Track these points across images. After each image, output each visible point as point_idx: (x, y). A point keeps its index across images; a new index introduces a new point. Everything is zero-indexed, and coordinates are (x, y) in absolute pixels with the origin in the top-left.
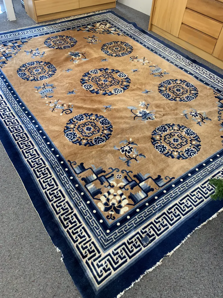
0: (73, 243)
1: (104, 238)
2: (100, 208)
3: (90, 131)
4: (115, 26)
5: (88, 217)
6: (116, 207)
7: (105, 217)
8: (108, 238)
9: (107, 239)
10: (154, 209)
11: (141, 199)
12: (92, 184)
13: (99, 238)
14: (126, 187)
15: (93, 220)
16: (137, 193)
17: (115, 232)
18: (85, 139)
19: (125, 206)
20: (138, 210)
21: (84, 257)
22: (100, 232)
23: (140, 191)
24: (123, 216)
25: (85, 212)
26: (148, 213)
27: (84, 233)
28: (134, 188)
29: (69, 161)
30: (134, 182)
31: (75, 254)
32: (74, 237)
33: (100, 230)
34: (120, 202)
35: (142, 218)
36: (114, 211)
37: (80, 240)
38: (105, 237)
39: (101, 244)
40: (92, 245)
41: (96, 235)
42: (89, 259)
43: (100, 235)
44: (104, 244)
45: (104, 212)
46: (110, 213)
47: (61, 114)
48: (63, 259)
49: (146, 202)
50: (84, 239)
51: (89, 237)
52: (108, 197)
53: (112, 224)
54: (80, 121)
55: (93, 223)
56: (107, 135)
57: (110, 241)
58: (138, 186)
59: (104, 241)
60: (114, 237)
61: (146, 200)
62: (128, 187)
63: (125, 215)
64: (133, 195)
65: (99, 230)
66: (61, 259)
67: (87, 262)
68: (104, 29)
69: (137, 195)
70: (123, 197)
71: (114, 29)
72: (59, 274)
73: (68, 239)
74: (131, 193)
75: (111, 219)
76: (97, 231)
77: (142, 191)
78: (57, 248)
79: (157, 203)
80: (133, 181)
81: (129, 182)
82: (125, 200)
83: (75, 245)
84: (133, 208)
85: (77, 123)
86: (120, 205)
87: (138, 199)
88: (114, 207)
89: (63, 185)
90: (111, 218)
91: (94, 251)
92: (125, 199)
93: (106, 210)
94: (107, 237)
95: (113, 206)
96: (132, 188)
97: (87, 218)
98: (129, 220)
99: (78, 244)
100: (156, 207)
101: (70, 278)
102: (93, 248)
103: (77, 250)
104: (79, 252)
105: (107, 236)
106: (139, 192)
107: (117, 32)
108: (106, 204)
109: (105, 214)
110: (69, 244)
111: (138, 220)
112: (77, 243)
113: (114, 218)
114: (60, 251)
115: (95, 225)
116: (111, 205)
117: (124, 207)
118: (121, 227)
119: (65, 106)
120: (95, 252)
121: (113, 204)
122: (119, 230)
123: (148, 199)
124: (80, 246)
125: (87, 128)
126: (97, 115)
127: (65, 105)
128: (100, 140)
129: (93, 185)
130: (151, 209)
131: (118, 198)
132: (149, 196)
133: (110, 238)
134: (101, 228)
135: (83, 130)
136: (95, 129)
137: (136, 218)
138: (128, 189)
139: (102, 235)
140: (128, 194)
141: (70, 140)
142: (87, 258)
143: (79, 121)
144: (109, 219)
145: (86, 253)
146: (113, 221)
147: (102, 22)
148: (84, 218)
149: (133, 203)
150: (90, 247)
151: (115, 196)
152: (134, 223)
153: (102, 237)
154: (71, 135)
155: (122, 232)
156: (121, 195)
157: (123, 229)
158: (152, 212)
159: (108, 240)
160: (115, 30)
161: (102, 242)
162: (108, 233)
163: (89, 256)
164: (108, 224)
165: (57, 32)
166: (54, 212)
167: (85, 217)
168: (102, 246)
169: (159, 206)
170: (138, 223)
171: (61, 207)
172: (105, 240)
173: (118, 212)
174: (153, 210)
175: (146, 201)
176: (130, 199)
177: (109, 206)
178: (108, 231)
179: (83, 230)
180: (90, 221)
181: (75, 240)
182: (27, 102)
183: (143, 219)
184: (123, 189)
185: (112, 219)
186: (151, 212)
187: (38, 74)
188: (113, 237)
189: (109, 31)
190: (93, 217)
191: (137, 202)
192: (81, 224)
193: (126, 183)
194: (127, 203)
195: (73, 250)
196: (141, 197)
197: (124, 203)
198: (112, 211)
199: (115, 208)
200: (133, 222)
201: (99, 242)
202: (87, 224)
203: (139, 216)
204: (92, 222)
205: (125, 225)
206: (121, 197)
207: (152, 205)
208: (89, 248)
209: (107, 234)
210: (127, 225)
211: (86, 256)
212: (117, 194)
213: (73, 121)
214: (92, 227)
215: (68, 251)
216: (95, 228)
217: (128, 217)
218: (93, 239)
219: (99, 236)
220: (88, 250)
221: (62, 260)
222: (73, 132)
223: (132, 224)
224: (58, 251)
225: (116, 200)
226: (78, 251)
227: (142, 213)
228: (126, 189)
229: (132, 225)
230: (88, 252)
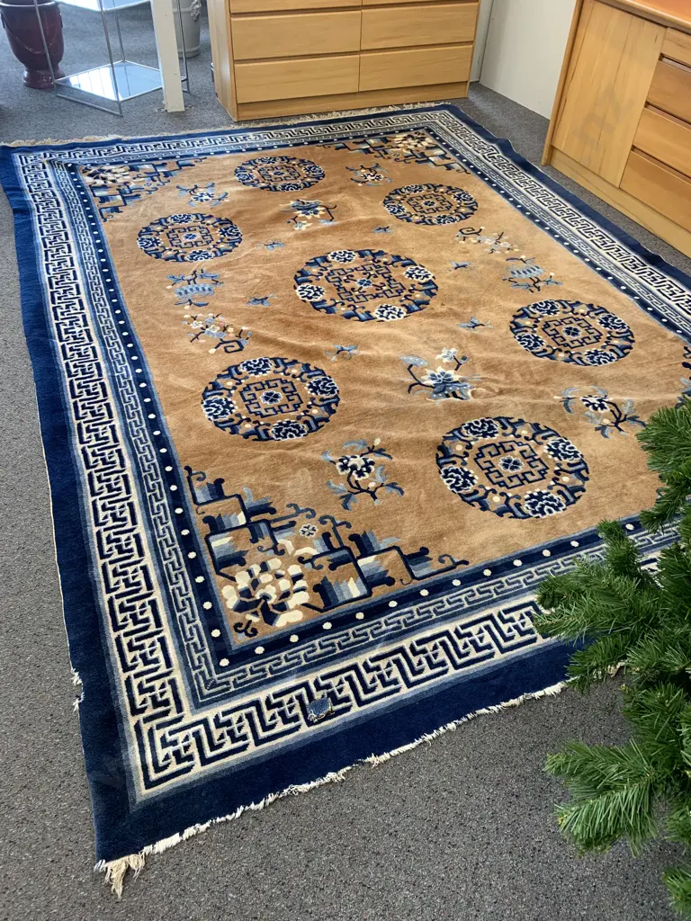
0: (121, 670)
1: (208, 677)
2: (226, 600)
3: (274, 403)
4: (447, 146)
5: (186, 615)
6: (271, 607)
7: (229, 624)
8: (219, 679)
9: (215, 682)
10: (376, 632)
11: (347, 598)
12: (228, 536)
13: (194, 673)
14: (317, 562)
15: (196, 627)
16: (342, 582)
17: (242, 667)
18: (253, 420)
19: (297, 608)
20: (327, 626)
21: (135, 711)
22: (203, 659)
23: (352, 579)
24: (279, 632)
25: (183, 602)
26: (352, 640)
27: (159, 654)
28: (338, 568)
29: (188, 469)
30: (345, 552)
31: (117, 698)
32: (129, 656)
33: (205, 656)
34: (286, 594)
35: (330, 648)
36: (260, 614)
37: (141, 668)
38: (211, 675)
39: (193, 690)
40: (168, 688)
41: (190, 664)
42: (147, 720)
43: (200, 667)
44: (201, 692)
45: (232, 612)
46: (249, 617)
47: (213, 351)
48: (80, 704)
49: (359, 610)
50: (152, 666)
51: (168, 664)
52: (259, 576)
53: (242, 648)
54: (256, 373)
55: (192, 634)
56: (316, 421)
57: (219, 688)
58: (352, 563)
59: (203, 685)
60: (234, 682)
61: (360, 605)
62: (324, 561)
63: (285, 631)
64: (330, 584)
65: (203, 653)
66: (76, 703)
67: (137, 727)
68: (411, 151)
69: (341, 585)
70: (300, 584)
71: (440, 152)
72: (56, 738)
73: (112, 659)
74: (325, 579)
75: (243, 634)
76: (196, 656)
77: (359, 580)
78: (77, 674)
79: (389, 619)
80: (343, 547)
81: (332, 550)
82: (302, 592)
83: (124, 676)
84: (315, 616)
85: (246, 378)
86: (283, 603)
87: (339, 598)
88: (266, 604)
89: (150, 525)
90: (245, 631)
91: (166, 703)
92: (303, 589)
93: (241, 607)
94: (216, 676)
95: (263, 601)
96: (333, 567)
97: (180, 617)
98: (294, 647)
99: (132, 676)
100: (384, 627)
101: (80, 754)
102: (169, 695)
103: (124, 689)
104: (128, 696)
105: (217, 674)
106: (348, 581)
107: (446, 162)
108: (245, 593)
109: (232, 617)
110: (109, 671)
111: (319, 651)
112: (132, 673)
113: (255, 632)
114: (80, 682)
115: (196, 639)
116: (258, 597)
117: (293, 610)
118: (265, 660)
119: (229, 333)
120: (168, 707)
121: (266, 597)
122: (256, 666)
123: (368, 603)
124: (135, 683)
125: (267, 394)
126: (307, 366)
127: (230, 330)
128: (290, 430)
129: (230, 538)
130: (368, 630)
131: (285, 584)
132: (373, 596)
133: (224, 680)
134: (207, 651)
135: (256, 398)
136: (290, 400)
137: (313, 646)
138: (320, 567)
139: (204, 668)
140: (317, 580)
141: (211, 417)
142: (141, 717)
143: (253, 375)
144: (240, 632)
145: (144, 702)
146: (248, 639)
147: (413, 133)
148: (173, 616)
149: (321, 605)
150: (162, 690)
151: (279, 577)
152: (302, 657)
153: (202, 673)
154: (217, 405)
155: (261, 674)
156: (295, 579)
157: (267, 666)
158: (367, 639)
159: (215, 685)
160: (443, 157)
161: (196, 687)
162: (222, 667)
163: (150, 712)
164: (230, 645)
165: (279, 146)
166: (103, 584)
167: (178, 615)
168: (194, 697)
169: (391, 626)
170: (314, 658)
171: (125, 577)
172: (206, 682)
173: (270, 618)
174: (370, 635)
175: (360, 608)
176: (318, 594)
177: (251, 600)
178: (224, 662)
179: (158, 645)
180: (187, 627)
181: (130, 664)
182: (138, 309)
183: (334, 650)
184: (309, 565)
185: (247, 634)
186: (364, 637)
187: (189, 245)
188: (232, 679)
189: (424, 156)
190: (198, 618)
191: (333, 605)
192: (159, 629)
193: (322, 551)
194: (305, 601)
195: (115, 688)
196: (349, 593)
197: (296, 600)
198: (255, 614)
199: (265, 609)
200: (302, 653)
201: (191, 683)
202: (177, 632)
203: (324, 641)
204: (190, 629)
205: (276, 656)
206: (294, 583)
207: (373, 620)
208: (157, 692)
209: (220, 669)
210: (282, 658)
211: (142, 711)
212: (287, 572)
213: (237, 370)
214: (185, 643)
215: (99, 686)
216: (192, 646)
217: (294, 639)
218: (177, 675)
219: (195, 668)
220: (154, 698)
221: (77, 706)
222: (226, 400)
223: (298, 657)
224: (75, 682)
225: (278, 589)
226: (126, 694)
227: (337, 634)
228: (316, 565)
229: (296, 660)
230: (149, 702)
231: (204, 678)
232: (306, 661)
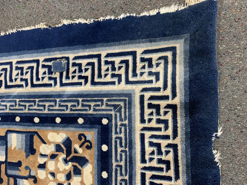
0: (179, 148)
1: (118, 114)
2: (91, 173)
5: (121, 174)
6: (65, 151)
7: (94, 150)
8: (111, 110)
9: (115, 109)
10: (14, 104)
11: (20, 135)
13: (126, 122)
14: (27, 174)
15: (116, 160)
16: (19, 149)
17: (95, 113)
19: (50, 143)
20: (37, 120)
21: (174, 107)
22: (118, 130)
23: (13, 149)
24: (66, 129)
26: (27, 104)
27: (149, 149)
28: (17, 161)
30: (10, 172)
31: (186, 124)
32: (170, 157)
33: (116, 133)
34: (53, 157)
35: (40, 104)
36: (73, 150)
37: (164, 143)
38: (116, 115)
39: (130, 108)
40: (146, 118)
41: (128, 130)
42: (166, 98)
43: (122, 125)
44: (125, 105)
45: (89, 160)
46: (80, 151)
48: (217, 131)
49: (16, 123)
50: (155, 141)
51: (142, 137)
52: (65, 182)
53: (90, 128)
55: (121, 155)
57: (113, 103)
58: (9, 160)
59: (123, 110)
60: (102, 104)
61: (15, 126)
62: (23, 172)
63: (61, 129)
64: (25, 151)
65: (117, 136)
66: (219, 134)
67: (174, 95)
69: (20, 147)
70: (41, 161)
72: (239, 110)
73: (185, 161)
74: (27, 156)
75: (88, 139)
76: (122, 135)
77: (9, 145)
78: (216, 160)
79: (4, 109)
80: (9, 176)
81: (15, 177)
82: (43, 153)
83: (178, 141)
84: (41, 130)
86: (57, 151)
87: (24, 138)
88: (68, 155)
90: (86, 141)
91: (150, 106)
92: (42, 155)
93: (83, 161)
94: (113, 113)
95: (68, 159)
96: (19, 164)
97: (126, 175)
98: (60, 114)
99: (171, 138)
100: (8, 104)
101: (221, 90)
102: (147, 111)
103: (179, 130)
104: (177, 123)
105: (111, 115)
106: (15, 148)
108: (78, 172)
109: (91, 155)
110: (189, 150)
111: (47, 104)
112: (170, 141)
113: (80, 136)
114: (214, 152)
115: (119, 149)
116: (70, 164)
117: (52, 142)
118: (80, 112)
120: (149, 102)
121: (66, 161)
122: (86, 110)
123: (11, 126)
124: (170, 132)
130: (17, 107)
131: (51, 165)
132: (5, 131)
133: (108, 108)
134: (114, 136)
137: (49, 110)
138: (27, 168)
139: (119, 123)
140: (31, 157)
142: (170, 102)
144: (89, 141)
145: (166, 113)
146: (85, 133)
148: (131, 177)
149: (36, 137)
150: (151, 117)
151: (53, 174)
152: (57, 105)
153: (121, 120)
155: (85, 103)
156: (42, 166)
157: (80, 107)
158: (20, 101)
159: (115, 106)
161: (127, 110)
162: (108, 119)
163: (163, 103)
164: (98, 134)
167: (127, 178)
168: (130, 103)
169: (4, 104)
170: (51, 101)
172: (120, 111)
173: (68, 143)
174: (17, 103)
175: (16, 125)
176: (35, 147)
177: (75, 164)
178: (105, 121)
179: (147, 157)
180: (122, 163)
181: (171, 150)
183: (39, 101)
184: (33, 174)
185: (85, 137)
186: (21, 103)
188: (104, 107)
190: (114, 167)
191: (29, 134)
192: (144, 172)
193: (21, 180)
194: (43, 145)
195: (186, 134)
196: (18, 139)
197: (48, 149)
198: (76, 152)
199: (69, 153)
200: (57, 107)
201: (130, 115)
202: (131, 162)
203: (42, 110)
204: (121, 160)
205: (72, 112)
206: (45, 163)
207: (13, 113)
208: (155, 117)
209: (109, 117)
210: (69, 109)
211: (168, 106)
212: (47, 175)
214: (127, 149)
215: (198, 140)
216: (123, 145)
217: (58, 120)
218: (138, 126)
219: (124, 125)
220: (158, 113)
221: (219, 131)
223: (60, 106)
224: (219, 154)
225: (56, 164)
226: (179, 125)
227: (34, 112)
228: (28, 170)
229: (62, 104)
230: (162, 111)
231: (121, 115)
232: (56, 100)
